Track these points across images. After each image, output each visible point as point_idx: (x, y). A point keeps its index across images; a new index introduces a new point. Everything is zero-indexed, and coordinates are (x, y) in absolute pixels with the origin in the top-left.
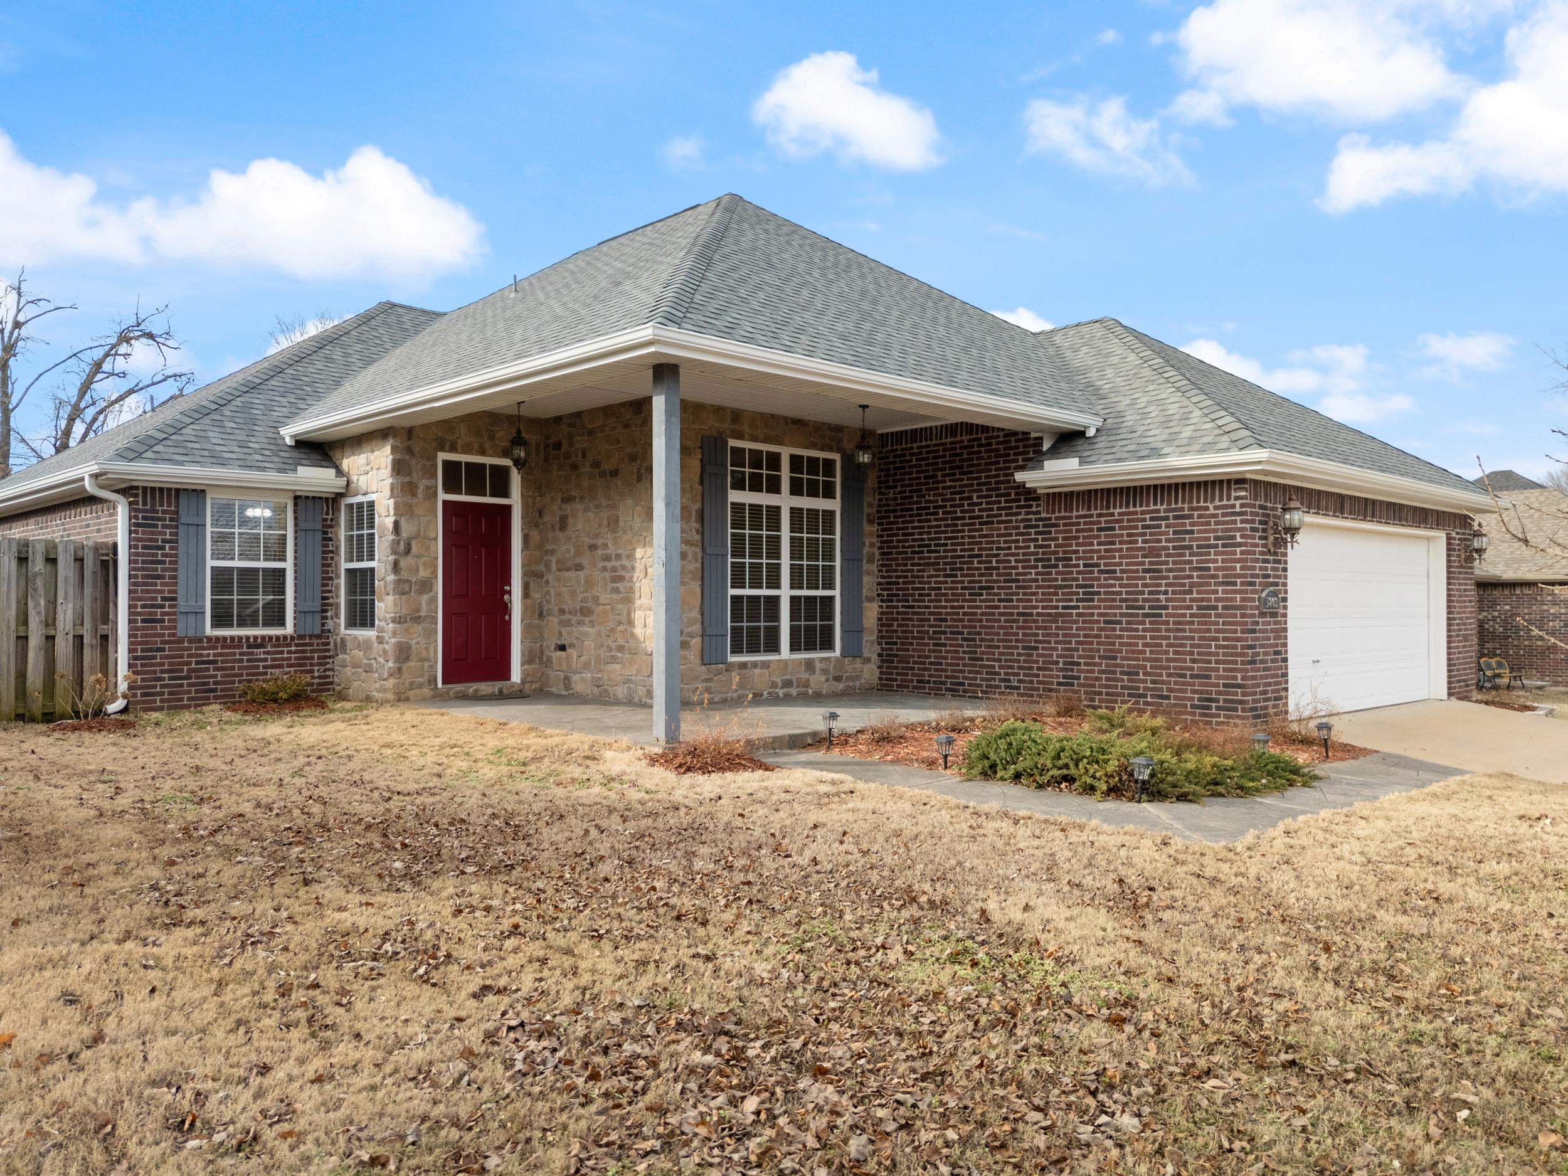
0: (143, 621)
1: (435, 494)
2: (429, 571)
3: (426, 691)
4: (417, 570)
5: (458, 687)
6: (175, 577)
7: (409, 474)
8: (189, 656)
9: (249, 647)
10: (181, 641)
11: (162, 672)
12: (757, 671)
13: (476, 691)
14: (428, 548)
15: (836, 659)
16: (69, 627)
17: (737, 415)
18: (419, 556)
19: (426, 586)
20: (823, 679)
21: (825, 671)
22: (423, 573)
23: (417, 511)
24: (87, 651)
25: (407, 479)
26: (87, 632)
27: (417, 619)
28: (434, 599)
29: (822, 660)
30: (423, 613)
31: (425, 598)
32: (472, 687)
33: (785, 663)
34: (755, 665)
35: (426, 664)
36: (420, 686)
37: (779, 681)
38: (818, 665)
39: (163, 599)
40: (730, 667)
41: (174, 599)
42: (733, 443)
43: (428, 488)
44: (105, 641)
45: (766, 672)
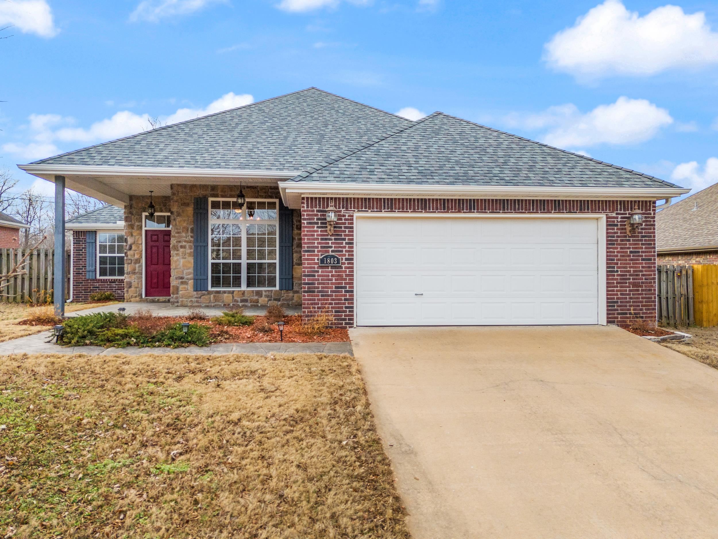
0: (77, 274)
1: (141, 228)
2: (139, 255)
3: (138, 299)
4: (134, 255)
5: (151, 298)
6: (85, 260)
7: (131, 221)
8: (91, 285)
9: (110, 282)
10: (88, 280)
11: (82, 290)
12: (226, 295)
13: (158, 300)
14: (139, 247)
15: (276, 291)
17: (214, 188)
18: (135, 250)
19: (138, 261)
20: (266, 299)
21: (267, 296)
22: (137, 256)
23: (134, 234)
25: (130, 223)
27: (134, 273)
28: (141, 266)
29: (266, 291)
30: (137, 271)
31: (137, 265)
32: (157, 298)
33: (244, 291)
34: (225, 292)
35: (138, 289)
36: (136, 297)
37: (239, 299)
38: (264, 293)
39: (82, 267)
40: (210, 293)
41: (85, 267)
42: (211, 199)
43: (138, 226)
44: (69, 279)
45: (231, 295)
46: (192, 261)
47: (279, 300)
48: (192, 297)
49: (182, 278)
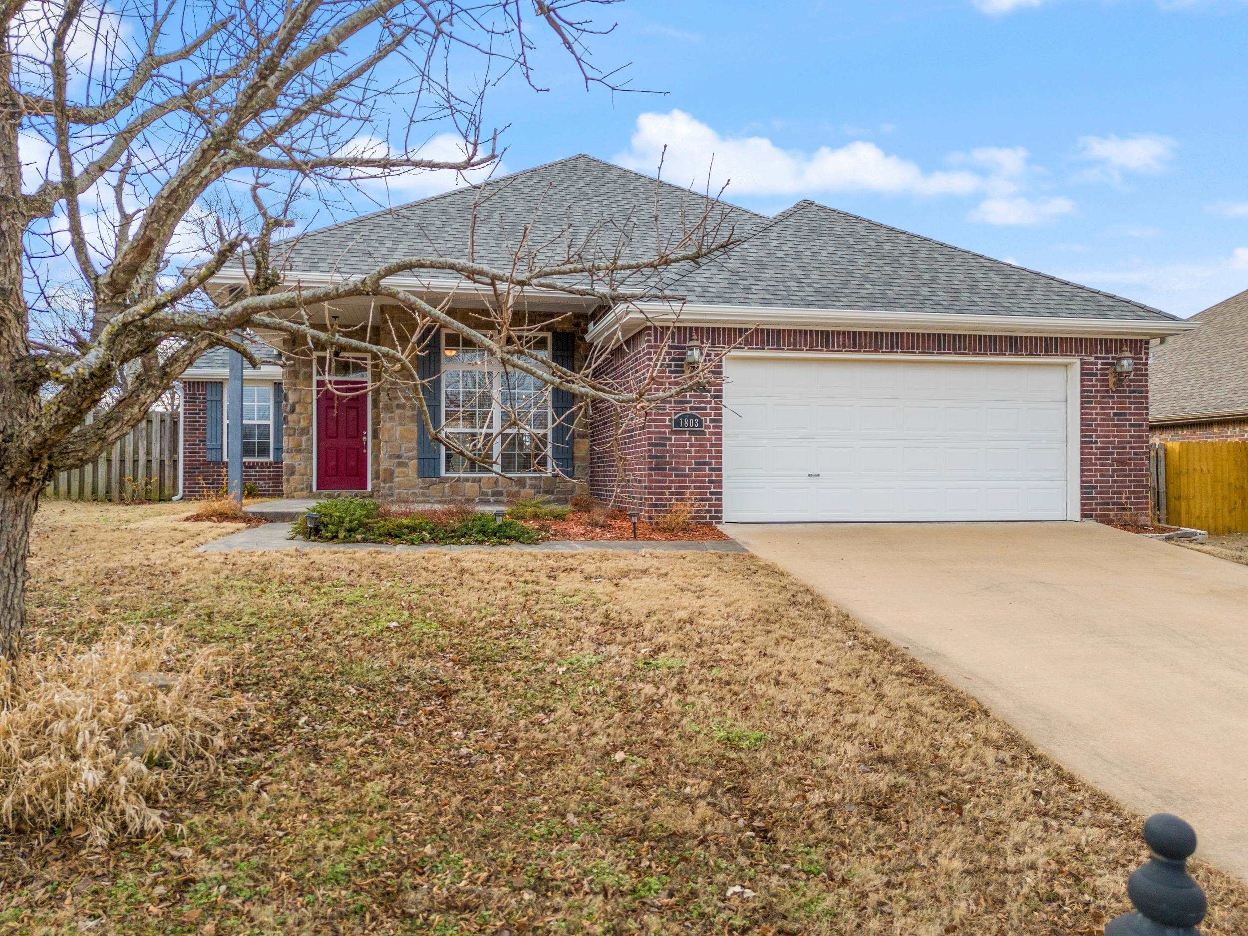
0: (191, 453)
1: (311, 376)
2: (307, 422)
3: (304, 493)
4: (299, 421)
5: (329, 491)
6: (205, 429)
7: (294, 365)
8: (213, 472)
9: (246, 468)
10: (209, 463)
11: (199, 480)
12: (468, 484)
14: (306, 409)
15: (548, 478)
16: (158, 456)
18: (301, 414)
19: (305, 431)
20: (532, 491)
22: (303, 424)
23: (299, 387)
24: (167, 468)
25: (292, 369)
26: (166, 457)
27: (299, 451)
28: (311, 439)
30: (303, 447)
31: (304, 438)
32: (337, 492)
33: (497, 479)
34: (467, 480)
35: (305, 477)
36: (302, 490)
37: (489, 491)
38: (528, 482)
39: (200, 441)
40: (443, 481)
41: (205, 441)
43: (305, 373)
44: (175, 462)
45: (476, 484)
46: (416, 429)
47: (552, 492)
48: (414, 486)
49: (399, 457)
